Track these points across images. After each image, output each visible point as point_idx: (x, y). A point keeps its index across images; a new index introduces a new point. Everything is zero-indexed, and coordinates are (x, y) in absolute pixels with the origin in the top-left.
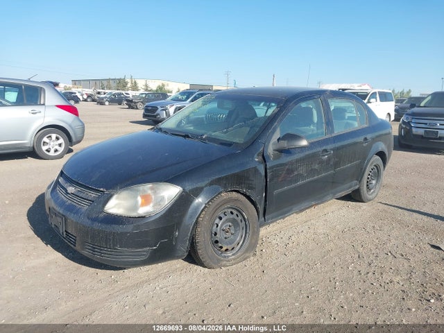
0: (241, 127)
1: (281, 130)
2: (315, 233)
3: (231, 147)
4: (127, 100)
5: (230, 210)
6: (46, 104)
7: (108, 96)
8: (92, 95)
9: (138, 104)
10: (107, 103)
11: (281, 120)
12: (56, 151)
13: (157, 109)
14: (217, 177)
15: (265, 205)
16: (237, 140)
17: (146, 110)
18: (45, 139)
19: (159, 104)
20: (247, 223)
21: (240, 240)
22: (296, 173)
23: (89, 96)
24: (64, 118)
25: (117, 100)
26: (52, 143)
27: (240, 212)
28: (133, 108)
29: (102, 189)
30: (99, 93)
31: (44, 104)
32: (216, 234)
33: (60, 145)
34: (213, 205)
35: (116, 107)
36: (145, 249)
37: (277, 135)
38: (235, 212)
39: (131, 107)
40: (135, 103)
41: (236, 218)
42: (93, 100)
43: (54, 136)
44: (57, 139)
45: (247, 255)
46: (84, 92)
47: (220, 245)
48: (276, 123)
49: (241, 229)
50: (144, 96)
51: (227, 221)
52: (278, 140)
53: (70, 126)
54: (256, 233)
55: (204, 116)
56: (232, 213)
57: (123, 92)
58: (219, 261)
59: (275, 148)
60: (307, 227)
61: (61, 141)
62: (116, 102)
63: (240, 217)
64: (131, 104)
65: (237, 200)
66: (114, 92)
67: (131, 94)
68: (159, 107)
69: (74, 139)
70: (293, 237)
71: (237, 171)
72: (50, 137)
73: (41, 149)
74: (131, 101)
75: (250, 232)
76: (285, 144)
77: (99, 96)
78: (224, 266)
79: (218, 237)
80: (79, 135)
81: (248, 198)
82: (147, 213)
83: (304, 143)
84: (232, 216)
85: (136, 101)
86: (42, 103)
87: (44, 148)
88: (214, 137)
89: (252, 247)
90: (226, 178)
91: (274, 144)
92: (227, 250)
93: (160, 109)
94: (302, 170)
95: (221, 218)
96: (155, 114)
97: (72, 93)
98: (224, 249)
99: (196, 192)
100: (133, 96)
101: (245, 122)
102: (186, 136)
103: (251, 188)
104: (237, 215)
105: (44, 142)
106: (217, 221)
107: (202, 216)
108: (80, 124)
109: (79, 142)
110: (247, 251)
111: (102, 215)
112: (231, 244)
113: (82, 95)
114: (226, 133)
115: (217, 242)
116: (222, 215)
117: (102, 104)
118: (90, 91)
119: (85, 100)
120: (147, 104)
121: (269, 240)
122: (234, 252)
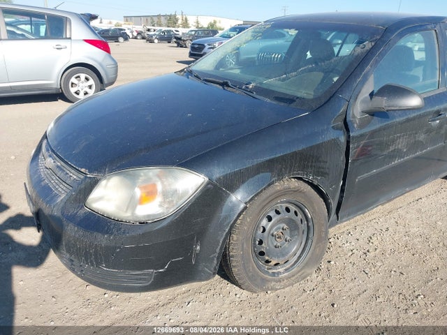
0: (311, 70)
1: (375, 78)
2: (407, 234)
3: (293, 105)
4: (176, 38)
5: (285, 205)
6: (72, 38)
7: (157, 33)
8: (142, 32)
9: (187, 42)
10: (156, 41)
11: (377, 62)
12: (86, 93)
13: (204, 46)
14: (268, 158)
15: (341, 197)
16: (302, 93)
17: (193, 48)
18: (73, 80)
19: (206, 41)
20: (310, 224)
21: (297, 250)
22: (391, 148)
23: (139, 33)
24: (93, 55)
25: (166, 38)
26: (81, 85)
27: (301, 209)
28: (182, 47)
29: (83, 170)
30: (149, 30)
31: (70, 38)
32: (261, 242)
33: (90, 87)
34: (258, 200)
35: (165, 45)
36: (146, 271)
37: (370, 86)
38: (293, 208)
39: (180, 46)
40: (184, 41)
41: (294, 217)
42: (143, 38)
43: (83, 76)
44: (87, 79)
45: (308, 271)
46: (134, 29)
47: (267, 258)
48: (369, 67)
49: (301, 232)
50: (193, 33)
51: (279, 221)
52: (372, 95)
53: (101, 65)
54: (324, 239)
55: (255, 56)
56: (288, 210)
57: (173, 29)
58: (264, 281)
59: (365, 109)
60: (393, 221)
61: (91, 82)
62: (165, 40)
63: (300, 216)
64: (180, 42)
65: (297, 191)
66: (164, 29)
67: (181, 31)
68: (206, 45)
69: (106, 81)
70: (374, 239)
71: (301, 147)
72: (79, 77)
73: (69, 91)
74: (180, 39)
75: (314, 238)
76: (383, 103)
77: (149, 33)
78: (272, 289)
79: (264, 248)
80: (112, 76)
81: (316, 188)
82: (149, 216)
83: (415, 101)
84: (287, 215)
85: (185, 39)
86: (68, 37)
87: (73, 90)
88: (265, 87)
89: (316, 260)
90: (283, 158)
91: (364, 101)
92: (276, 264)
93: (207, 47)
94: (401, 144)
95: (270, 219)
96: (202, 53)
97: (122, 30)
98: (273, 263)
99: (231, 183)
100: (183, 34)
101: (316, 63)
102: (224, 84)
103: (323, 174)
104: (296, 213)
105: (72, 84)
106: (264, 222)
107: (239, 221)
108: (113, 63)
109: (112, 83)
110: (307, 265)
111: (81, 212)
112: (283, 256)
113: (132, 32)
114: (284, 80)
115: (262, 254)
116: (272, 214)
117: (152, 41)
118: (140, 28)
119: (136, 38)
120: (194, 42)
121: (339, 243)
122: (288, 266)
